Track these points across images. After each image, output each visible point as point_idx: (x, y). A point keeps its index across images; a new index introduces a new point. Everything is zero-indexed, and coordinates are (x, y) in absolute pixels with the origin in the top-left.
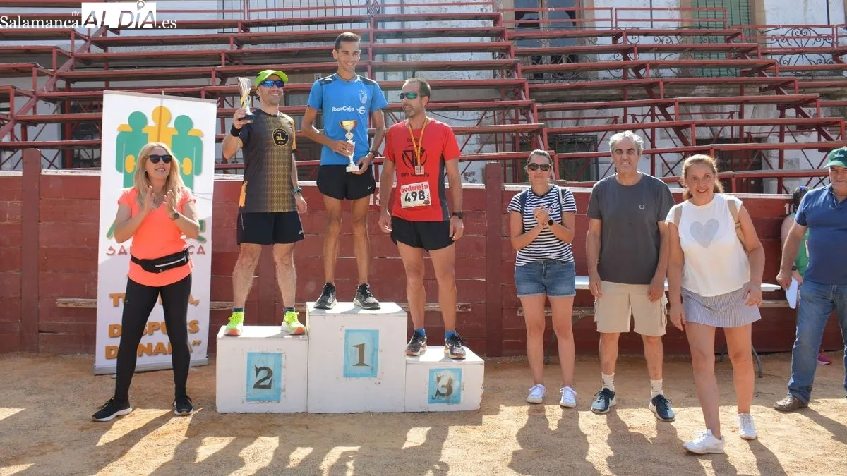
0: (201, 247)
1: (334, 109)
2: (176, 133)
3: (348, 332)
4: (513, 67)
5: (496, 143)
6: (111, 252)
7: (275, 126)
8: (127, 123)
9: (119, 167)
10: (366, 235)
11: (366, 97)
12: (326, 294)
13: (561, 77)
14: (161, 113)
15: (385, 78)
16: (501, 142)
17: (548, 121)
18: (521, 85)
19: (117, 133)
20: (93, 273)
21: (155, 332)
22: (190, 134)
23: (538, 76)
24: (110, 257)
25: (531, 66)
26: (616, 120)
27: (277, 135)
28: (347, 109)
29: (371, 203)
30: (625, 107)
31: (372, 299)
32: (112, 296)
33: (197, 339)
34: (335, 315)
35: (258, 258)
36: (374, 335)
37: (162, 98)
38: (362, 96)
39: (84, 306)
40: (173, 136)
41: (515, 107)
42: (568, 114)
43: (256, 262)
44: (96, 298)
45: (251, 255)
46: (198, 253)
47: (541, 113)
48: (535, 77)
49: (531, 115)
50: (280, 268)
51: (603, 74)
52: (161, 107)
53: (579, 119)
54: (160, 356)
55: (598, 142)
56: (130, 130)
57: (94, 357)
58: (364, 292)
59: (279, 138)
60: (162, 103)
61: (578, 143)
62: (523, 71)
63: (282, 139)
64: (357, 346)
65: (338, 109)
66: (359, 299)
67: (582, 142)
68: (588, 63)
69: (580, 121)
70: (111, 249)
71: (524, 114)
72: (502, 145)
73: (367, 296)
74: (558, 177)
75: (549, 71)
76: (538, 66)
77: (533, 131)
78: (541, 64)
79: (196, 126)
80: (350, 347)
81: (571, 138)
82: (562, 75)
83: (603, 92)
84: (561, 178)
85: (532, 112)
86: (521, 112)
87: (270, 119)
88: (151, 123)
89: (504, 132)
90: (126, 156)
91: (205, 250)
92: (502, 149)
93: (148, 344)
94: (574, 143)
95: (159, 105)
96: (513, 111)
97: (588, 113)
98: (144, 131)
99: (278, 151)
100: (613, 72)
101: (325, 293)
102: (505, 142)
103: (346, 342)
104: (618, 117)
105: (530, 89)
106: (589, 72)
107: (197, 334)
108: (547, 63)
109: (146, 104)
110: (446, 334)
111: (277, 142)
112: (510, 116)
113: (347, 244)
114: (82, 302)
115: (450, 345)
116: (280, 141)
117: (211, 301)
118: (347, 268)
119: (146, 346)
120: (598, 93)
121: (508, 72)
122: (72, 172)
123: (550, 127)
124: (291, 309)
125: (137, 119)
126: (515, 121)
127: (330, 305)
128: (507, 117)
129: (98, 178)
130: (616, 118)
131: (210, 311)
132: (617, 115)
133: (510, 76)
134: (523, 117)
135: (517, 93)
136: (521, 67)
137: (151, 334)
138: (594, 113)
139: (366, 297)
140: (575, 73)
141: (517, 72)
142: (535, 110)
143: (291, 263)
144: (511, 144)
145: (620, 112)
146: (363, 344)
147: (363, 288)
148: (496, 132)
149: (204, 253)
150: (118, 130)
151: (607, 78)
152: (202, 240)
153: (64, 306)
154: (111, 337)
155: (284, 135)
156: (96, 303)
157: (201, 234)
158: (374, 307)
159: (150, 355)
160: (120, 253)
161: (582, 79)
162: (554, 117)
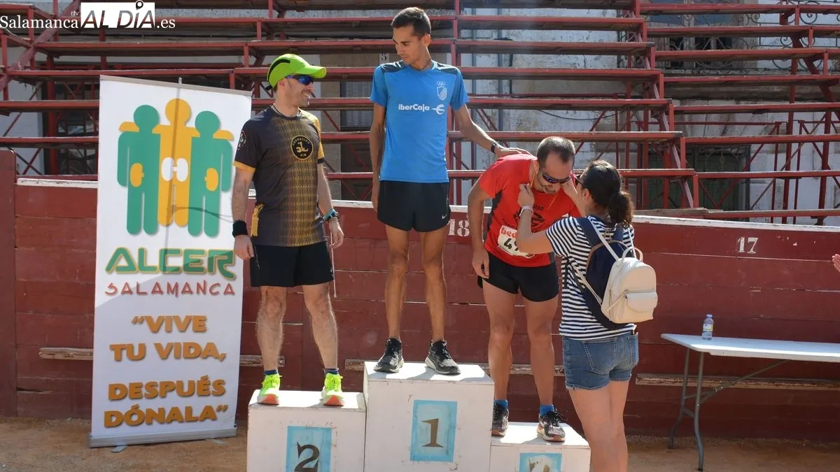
0: (229, 286)
1: (401, 107)
2: (197, 135)
3: (417, 403)
4: (645, 52)
5: (617, 151)
6: (112, 291)
7: (295, 133)
8: (131, 120)
9: (123, 179)
10: (441, 277)
11: (445, 91)
12: (390, 354)
13: (707, 66)
14: (177, 107)
15: (474, 62)
16: (623, 151)
17: (687, 126)
18: (654, 79)
19: (119, 134)
20: (87, 316)
21: (169, 394)
22: (215, 136)
23: (677, 63)
24: (110, 298)
25: (668, 52)
26: (778, 127)
27: (297, 145)
28: (420, 108)
29: (452, 233)
30: (791, 111)
31: (450, 362)
32: (113, 347)
33: (223, 404)
34: (400, 381)
35: (284, 303)
36: (451, 408)
37: (179, 88)
38: (441, 89)
39: (76, 358)
40: (193, 138)
41: (645, 107)
42: (714, 117)
43: (284, 308)
44: (92, 348)
45: (277, 299)
46: (226, 293)
47: (679, 116)
48: (672, 66)
49: (665, 117)
50: (315, 316)
51: (762, 64)
52: (178, 100)
53: (726, 124)
54: (175, 424)
55: (752, 155)
56: (137, 129)
57: (90, 422)
58: (439, 353)
59: (300, 150)
60: (178, 94)
61: (724, 154)
62: (658, 58)
63: (304, 150)
64: (429, 422)
65: (407, 108)
66: (433, 359)
67: (730, 154)
68: (745, 49)
69: (730, 128)
70: (111, 286)
71: (655, 117)
72: (624, 154)
73: (443, 357)
74: (697, 203)
75: (691, 58)
76: (679, 52)
77: (667, 142)
78: (682, 49)
79: (224, 127)
80: (420, 422)
81: (716, 149)
82: (708, 63)
83: (763, 89)
84: (700, 206)
85: (667, 114)
86: (652, 113)
87: (286, 123)
88: (165, 121)
89: (627, 141)
90: (131, 164)
91: (234, 290)
92: (624, 164)
93: (160, 409)
94: (719, 154)
95: (175, 97)
96: (641, 113)
97: (739, 117)
98: (154, 131)
99: (300, 166)
100: (778, 62)
101: (388, 352)
102: (628, 151)
103: (415, 416)
104: (780, 123)
105: (665, 83)
106: (744, 62)
107: (223, 397)
108: (689, 48)
109: (159, 95)
110: (541, 409)
111: (298, 155)
112: (637, 117)
113: (416, 286)
114: (73, 353)
115: (545, 423)
116: (303, 153)
117: (241, 354)
118: (416, 317)
119: (157, 411)
120: (756, 90)
121: (637, 58)
122: (58, 183)
123: (689, 137)
124: (333, 372)
125: (146, 115)
126: (643, 125)
127: (395, 367)
128: (634, 119)
129: (95, 191)
130: (778, 124)
131: (240, 367)
132: (780, 121)
133: (640, 64)
134: (655, 120)
135: (648, 89)
136: (654, 52)
137: (164, 397)
138: (747, 117)
139: (442, 360)
140: (726, 63)
141: (649, 60)
142: (671, 112)
143: (328, 308)
144: (636, 154)
145: (784, 117)
146: (437, 420)
147: (439, 345)
148: (616, 141)
149: (233, 293)
150: (120, 129)
151: (769, 70)
152: (230, 276)
153: (50, 357)
154: (113, 400)
155: (306, 145)
156: (91, 354)
157: (230, 269)
158: (453, 371)
159: (162, 423)
160: (124, 292)
161: (736, 69)
162: (694, 121)
